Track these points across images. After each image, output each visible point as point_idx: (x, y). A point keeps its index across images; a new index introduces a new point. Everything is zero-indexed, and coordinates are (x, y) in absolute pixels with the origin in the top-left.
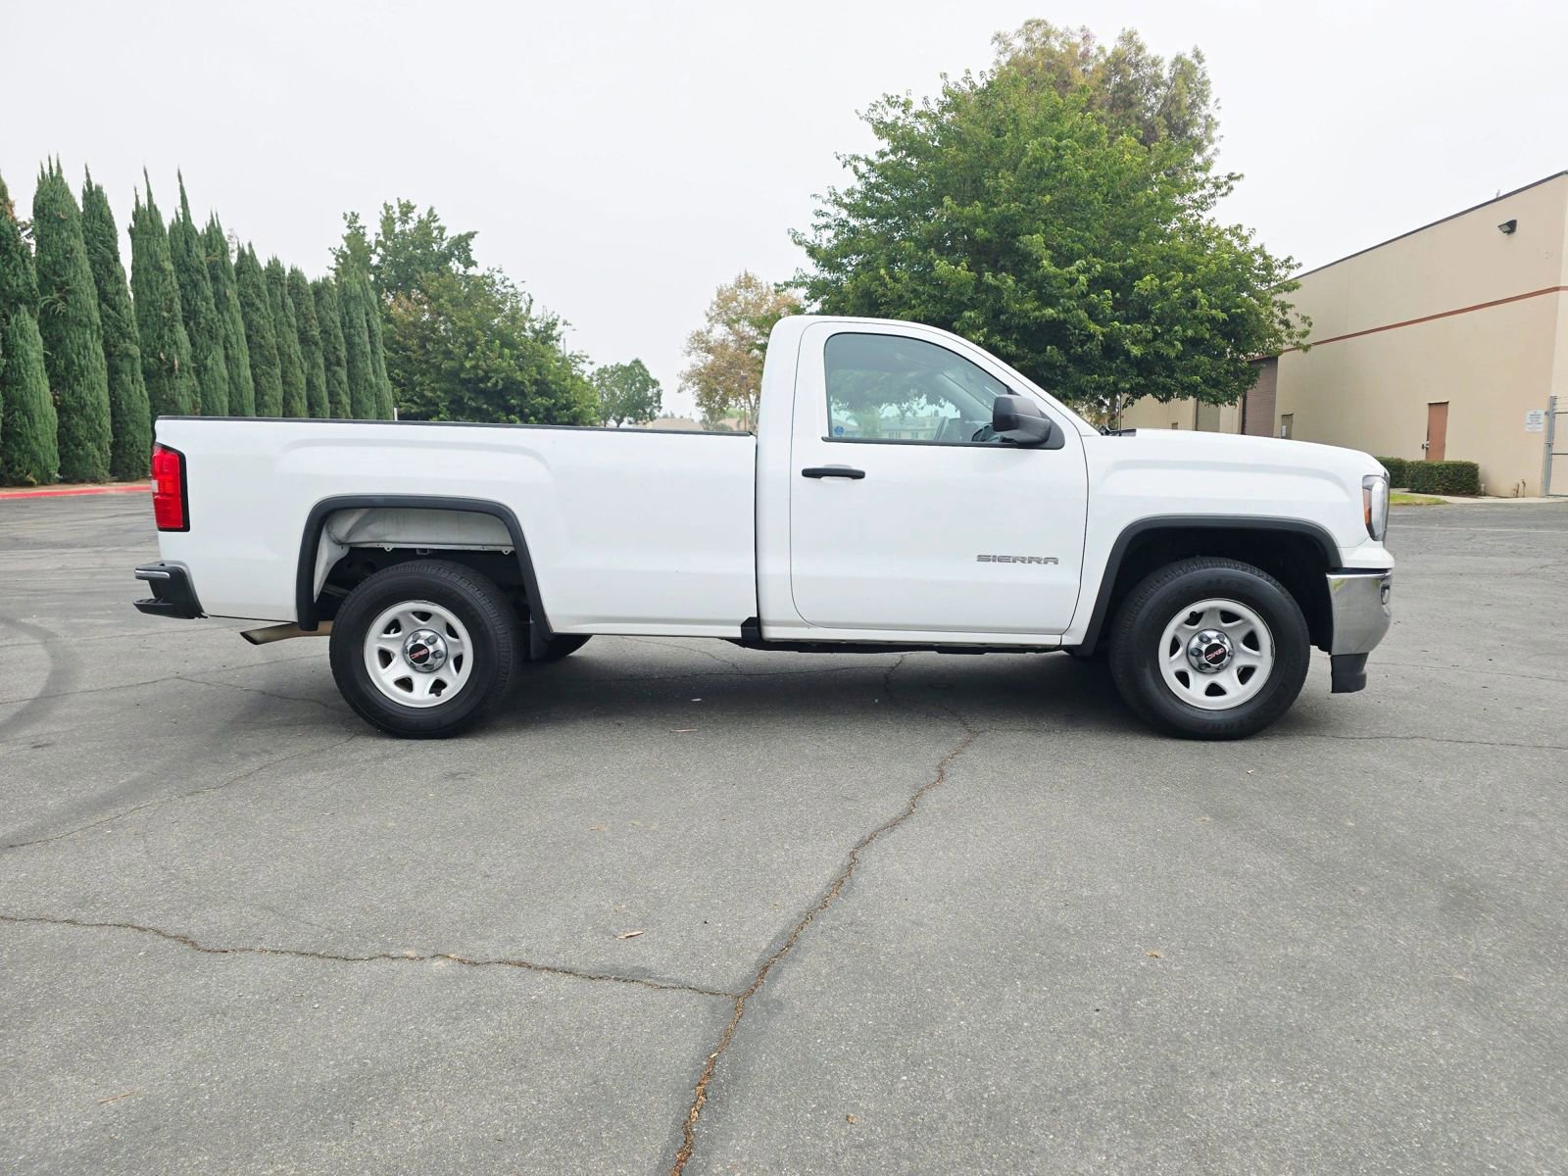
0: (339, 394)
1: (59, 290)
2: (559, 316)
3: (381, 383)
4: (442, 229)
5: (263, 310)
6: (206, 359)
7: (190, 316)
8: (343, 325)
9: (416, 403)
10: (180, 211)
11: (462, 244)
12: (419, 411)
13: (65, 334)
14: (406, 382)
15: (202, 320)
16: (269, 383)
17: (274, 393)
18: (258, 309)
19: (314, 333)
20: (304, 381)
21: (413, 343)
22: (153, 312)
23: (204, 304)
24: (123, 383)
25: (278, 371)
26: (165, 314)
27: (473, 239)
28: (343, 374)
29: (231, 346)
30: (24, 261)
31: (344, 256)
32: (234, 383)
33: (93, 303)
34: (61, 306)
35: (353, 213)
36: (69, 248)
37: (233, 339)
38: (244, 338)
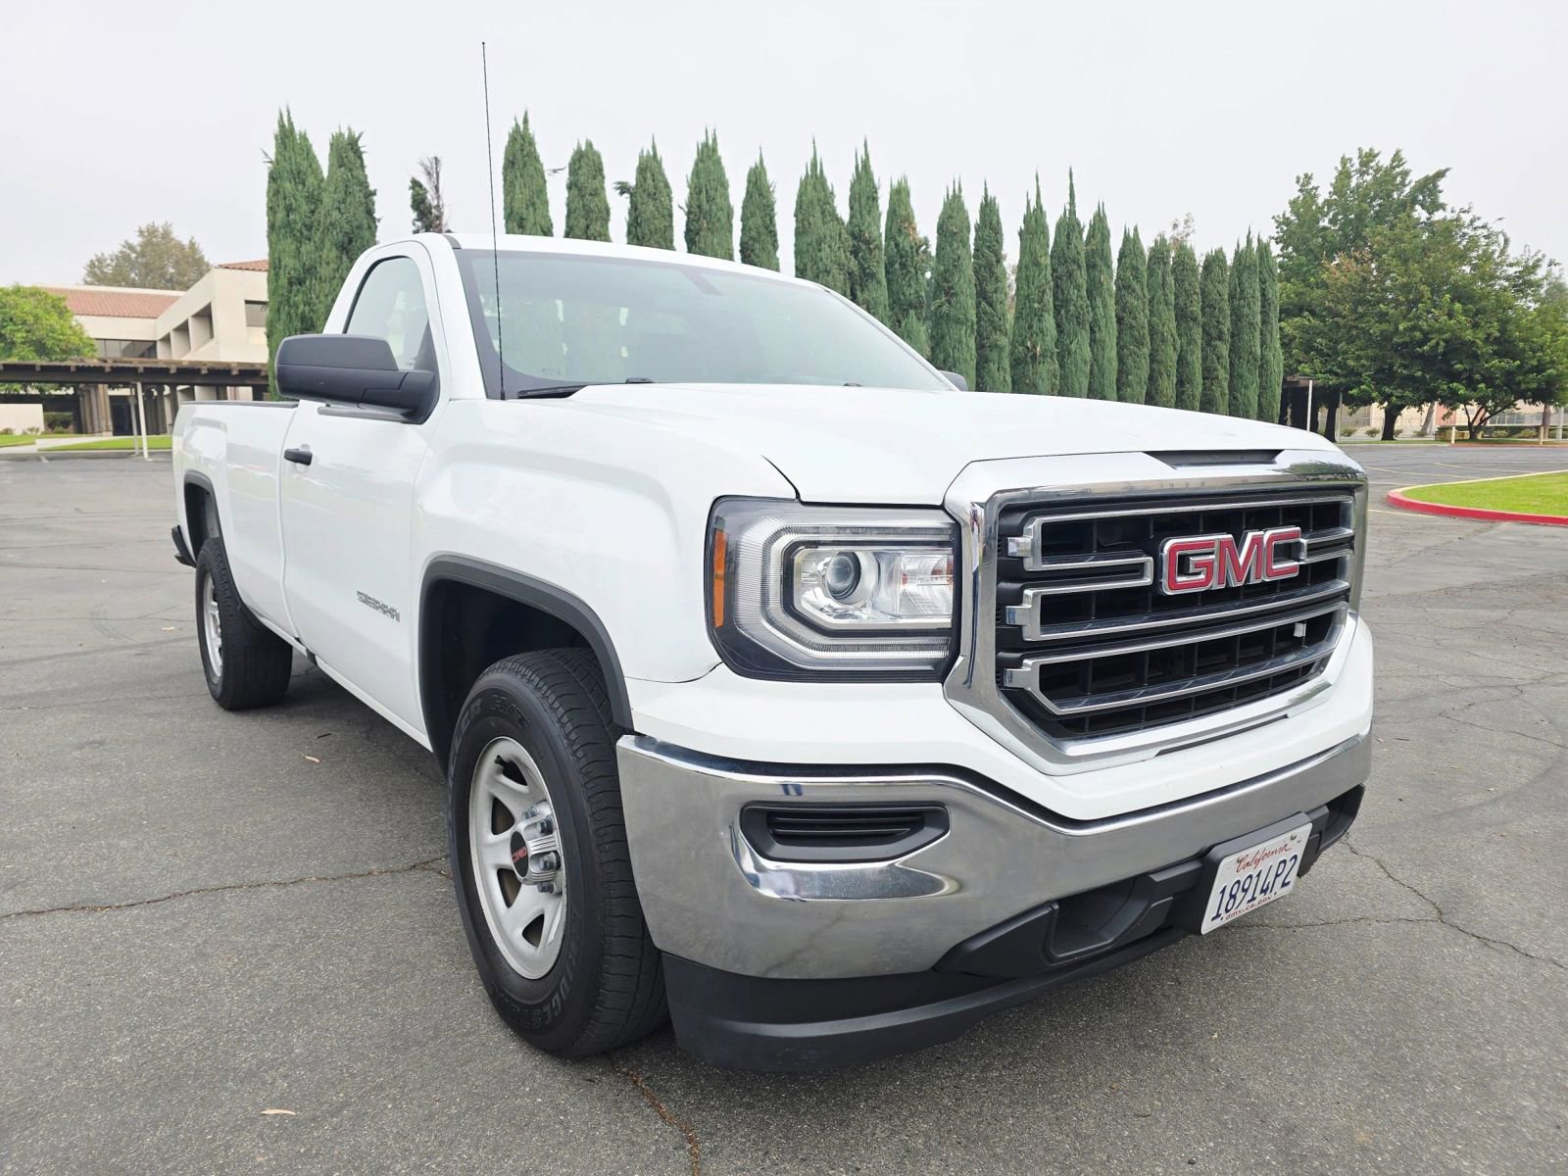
0: (1216, 370)
1: (946, 294)
2: (1544, 256)
3: (1270, 355)
4: (1406, 173)
5: (1139, 291)
6: (1071, 343)
7: (1061, 304)
8: (1232, 297)
9: (1336, 374)
10: (1068, 207)
11: (1429, 188)
12: (1337, 382)
13: (946, 331)
14: (1330, 353)
15: (1072, 308)
16: (1135, 362)
17: (1138, 372)
18: (1134, 291)
19: (1194, 309)
20: (1175, 358)
21: (1345, 309)
22: (1028, 305)
23: (1076, 291)
24: (990, 371)
25: (1146, 351)
26: (1036, 305)
27: (1443, 179)
28: (1224, 349)
29: (1100, 329)
30: (917, 273)
31: (1287, 222)
32: (1098, 365)
33: (971, 302)
34: (945, 308)
35: (1306, 175)
36: (956, 257)
37: (1102, 323)
38: (1115, 320)
